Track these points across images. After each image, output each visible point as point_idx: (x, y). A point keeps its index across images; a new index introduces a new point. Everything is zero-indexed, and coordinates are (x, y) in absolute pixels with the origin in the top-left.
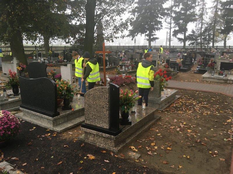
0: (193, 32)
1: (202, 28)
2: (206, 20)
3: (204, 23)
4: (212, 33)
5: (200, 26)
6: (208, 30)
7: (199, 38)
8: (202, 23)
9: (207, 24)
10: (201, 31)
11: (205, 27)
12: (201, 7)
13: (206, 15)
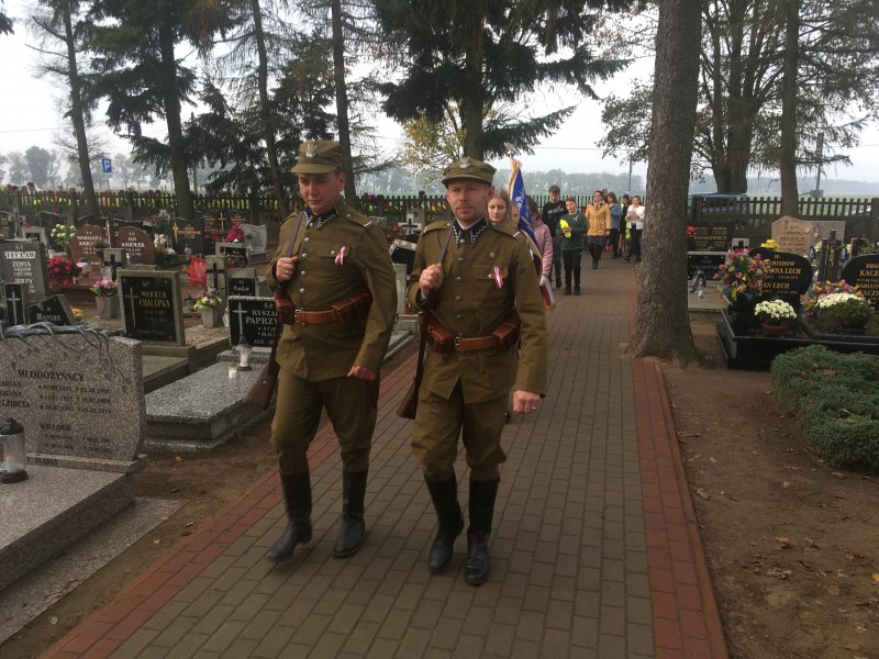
0: (214, 98)
1: (263, 71)
2: (282, 15)
3: (268, 35)
5: (252, 57)
8: (259, 34)
9: (294, 44)
10: (264, 94)
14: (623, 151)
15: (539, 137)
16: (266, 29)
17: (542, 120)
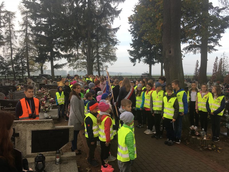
0: (1, 58)
1: (12, 54)
2: (16, 45)
3: (14, 48)
4: (26, 61)
5: (9, 51)
6: (21, 57)
7: (10, 66)
8: (11, 48)
9: (18, 50)
10: (12, 58)
11: (16, 54)
12: (8, 29)
13: (14, 39)
14: (72, 68)
15: (63, 66)
16: (12, 47)
17: (64, 64)
